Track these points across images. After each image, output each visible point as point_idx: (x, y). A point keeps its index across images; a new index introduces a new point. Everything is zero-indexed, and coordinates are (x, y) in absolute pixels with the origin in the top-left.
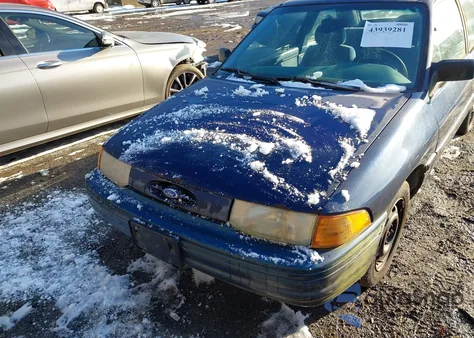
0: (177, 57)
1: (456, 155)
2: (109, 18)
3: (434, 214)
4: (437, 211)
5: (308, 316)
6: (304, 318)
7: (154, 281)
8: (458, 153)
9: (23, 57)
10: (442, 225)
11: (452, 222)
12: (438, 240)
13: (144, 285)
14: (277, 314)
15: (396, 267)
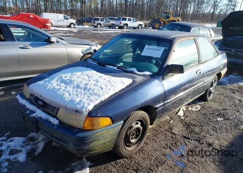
0: (86, 51)
1: (197, 110)
2: (75, 30)
3: (171, 132)
4: (173, 131)
5: (92, 164)
6: (90, 164)
7: (36, 142)
8: (199, 109)
9: (14, 43)
10: (172, 138)
11: (177, 136)
12: (167, 143)
13: (32, 143)
14: (79, 162)
15: (141, 151)
